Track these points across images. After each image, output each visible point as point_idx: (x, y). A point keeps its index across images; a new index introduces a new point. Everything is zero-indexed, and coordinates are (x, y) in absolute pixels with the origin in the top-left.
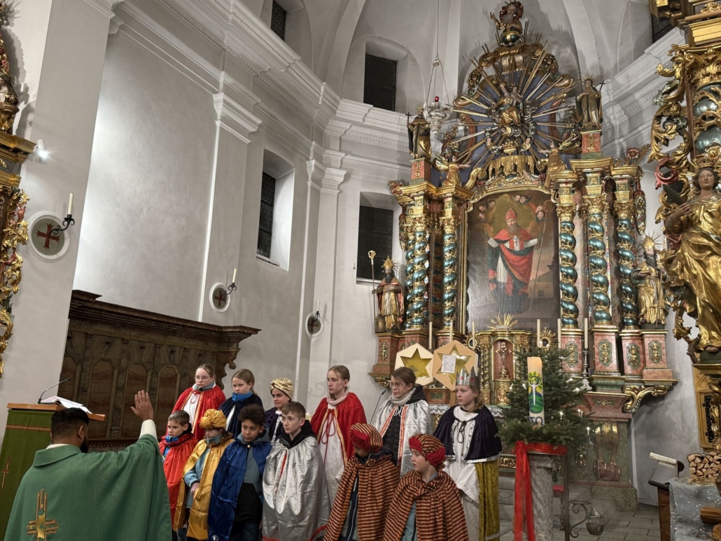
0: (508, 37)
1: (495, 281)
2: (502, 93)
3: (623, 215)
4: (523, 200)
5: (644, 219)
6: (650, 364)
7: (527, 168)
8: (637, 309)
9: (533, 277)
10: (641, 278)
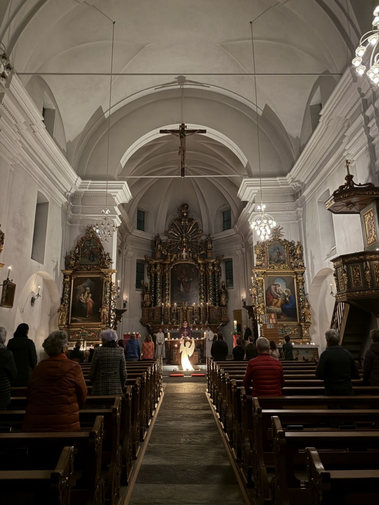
0: (185, 214)
1: (180, 291)
2: (183, 233)
3: (216, 274)
4: (188, 266)
5: (221, 275)
6: (223, 316)
7: (190, 256)
8: (220, 301)
9: (191, 290)
10: (221, 293)
